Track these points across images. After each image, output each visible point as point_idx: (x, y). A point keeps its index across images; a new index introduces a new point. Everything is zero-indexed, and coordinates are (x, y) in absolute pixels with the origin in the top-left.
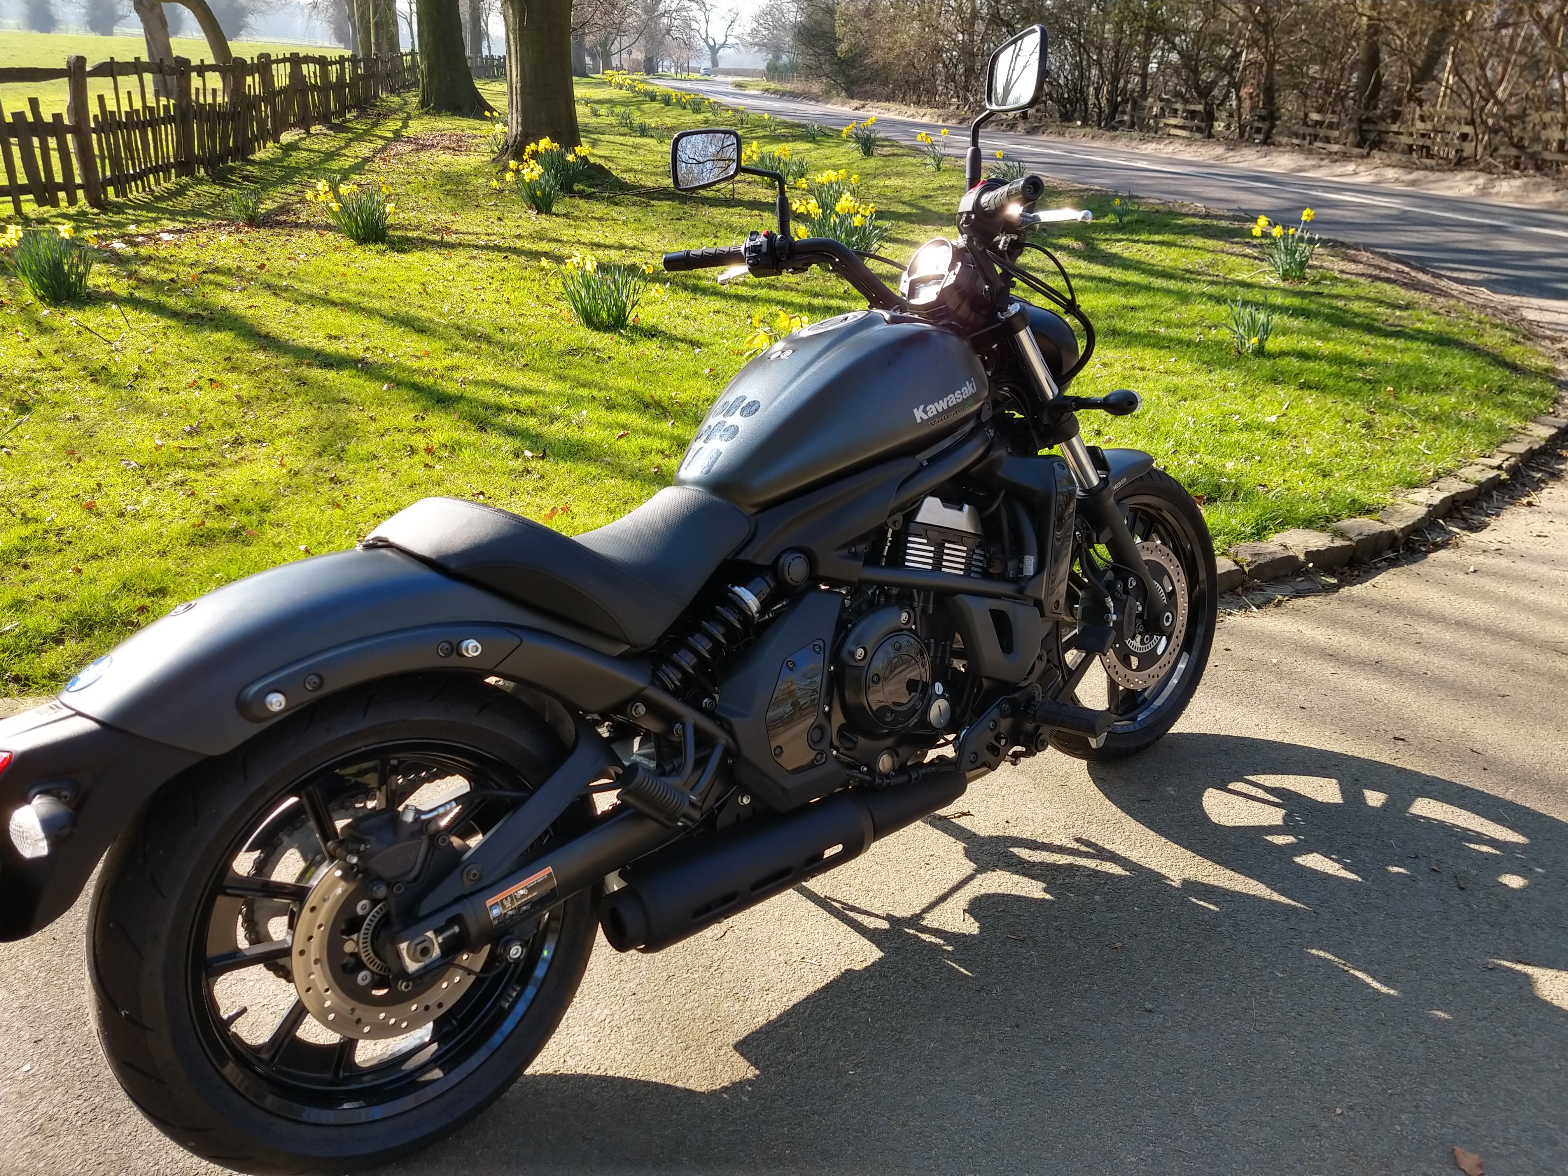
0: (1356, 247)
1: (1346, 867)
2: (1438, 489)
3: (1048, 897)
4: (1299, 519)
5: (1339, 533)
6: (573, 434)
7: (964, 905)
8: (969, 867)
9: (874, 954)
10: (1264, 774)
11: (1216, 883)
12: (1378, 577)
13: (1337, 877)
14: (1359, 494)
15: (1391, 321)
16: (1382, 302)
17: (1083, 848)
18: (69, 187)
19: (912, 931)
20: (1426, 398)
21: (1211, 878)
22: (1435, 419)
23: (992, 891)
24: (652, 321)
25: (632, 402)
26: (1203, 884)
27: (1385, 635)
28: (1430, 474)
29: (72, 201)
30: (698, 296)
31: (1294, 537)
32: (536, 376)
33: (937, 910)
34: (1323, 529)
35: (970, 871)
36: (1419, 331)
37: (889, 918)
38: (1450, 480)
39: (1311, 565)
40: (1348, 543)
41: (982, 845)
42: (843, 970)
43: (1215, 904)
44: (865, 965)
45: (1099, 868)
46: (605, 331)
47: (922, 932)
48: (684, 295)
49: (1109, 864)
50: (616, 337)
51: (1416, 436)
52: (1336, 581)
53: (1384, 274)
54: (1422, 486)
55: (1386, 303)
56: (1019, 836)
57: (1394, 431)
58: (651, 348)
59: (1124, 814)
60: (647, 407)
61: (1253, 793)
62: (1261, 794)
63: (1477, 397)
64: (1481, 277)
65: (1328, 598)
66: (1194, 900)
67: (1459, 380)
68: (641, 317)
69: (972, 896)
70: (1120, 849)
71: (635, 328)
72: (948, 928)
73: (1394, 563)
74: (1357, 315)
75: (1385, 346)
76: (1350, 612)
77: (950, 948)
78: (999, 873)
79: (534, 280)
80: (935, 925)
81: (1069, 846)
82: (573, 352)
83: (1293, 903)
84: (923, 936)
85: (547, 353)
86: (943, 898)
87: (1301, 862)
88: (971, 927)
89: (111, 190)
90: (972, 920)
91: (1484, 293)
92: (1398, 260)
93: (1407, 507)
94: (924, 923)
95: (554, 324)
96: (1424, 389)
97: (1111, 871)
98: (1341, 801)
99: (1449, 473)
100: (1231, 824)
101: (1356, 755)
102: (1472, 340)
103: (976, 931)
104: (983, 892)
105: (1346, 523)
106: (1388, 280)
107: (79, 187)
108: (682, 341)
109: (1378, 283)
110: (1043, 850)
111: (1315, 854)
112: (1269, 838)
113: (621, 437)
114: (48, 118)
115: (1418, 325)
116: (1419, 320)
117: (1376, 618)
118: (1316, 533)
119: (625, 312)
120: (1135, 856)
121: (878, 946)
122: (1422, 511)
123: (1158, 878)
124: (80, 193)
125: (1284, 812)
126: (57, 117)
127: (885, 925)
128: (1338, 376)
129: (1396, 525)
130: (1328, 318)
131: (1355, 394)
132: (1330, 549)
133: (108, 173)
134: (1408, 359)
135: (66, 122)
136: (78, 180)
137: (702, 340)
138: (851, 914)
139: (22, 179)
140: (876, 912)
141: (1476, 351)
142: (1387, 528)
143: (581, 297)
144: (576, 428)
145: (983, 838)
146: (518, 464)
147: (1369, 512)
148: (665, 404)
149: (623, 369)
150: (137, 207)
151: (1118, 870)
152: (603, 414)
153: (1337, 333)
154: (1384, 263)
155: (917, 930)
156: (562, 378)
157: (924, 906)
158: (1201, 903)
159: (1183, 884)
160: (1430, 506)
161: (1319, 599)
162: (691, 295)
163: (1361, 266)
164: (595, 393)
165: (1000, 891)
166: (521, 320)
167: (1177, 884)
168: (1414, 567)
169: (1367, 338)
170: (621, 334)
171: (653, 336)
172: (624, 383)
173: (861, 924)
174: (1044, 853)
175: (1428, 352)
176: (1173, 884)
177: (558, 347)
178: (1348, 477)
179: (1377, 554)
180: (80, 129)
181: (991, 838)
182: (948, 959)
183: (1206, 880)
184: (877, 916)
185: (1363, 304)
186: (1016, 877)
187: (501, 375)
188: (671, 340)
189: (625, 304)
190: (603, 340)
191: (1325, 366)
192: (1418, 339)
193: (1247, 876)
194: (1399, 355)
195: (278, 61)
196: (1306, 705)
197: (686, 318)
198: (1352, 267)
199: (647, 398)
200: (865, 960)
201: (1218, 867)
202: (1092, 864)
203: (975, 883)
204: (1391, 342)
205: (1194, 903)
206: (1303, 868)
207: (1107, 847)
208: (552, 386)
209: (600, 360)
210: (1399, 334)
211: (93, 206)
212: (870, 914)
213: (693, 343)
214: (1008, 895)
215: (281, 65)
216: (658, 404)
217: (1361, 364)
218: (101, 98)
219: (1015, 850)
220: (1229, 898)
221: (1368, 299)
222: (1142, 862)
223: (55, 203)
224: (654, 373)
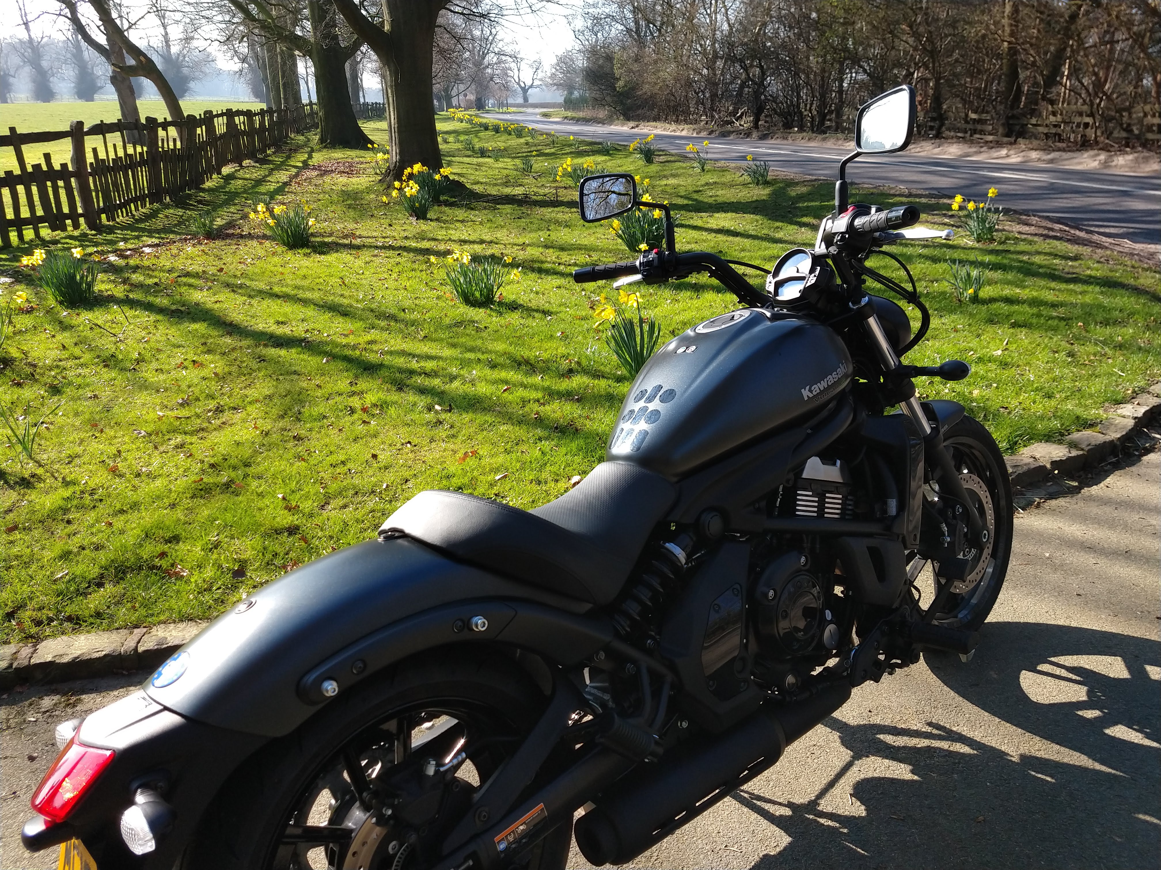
0: (1026, 212)
1: (1148, 736)
2: (1138, 404)
3: (916, 778)
4: (1040, 435)
5: (1073, 445)
6: (468, 389)
7: (849, 790)
8: (846, 754)
9: (785, 840)
10: (1062, 655)
11: (1046, 756)
12: (1108, 479)
13: (1142, 746)
14: (1079, 411)
15: (1066, 270)
16: (1056, 255)
17: (935, 732)
18: (74, 216)
19: (811, 817)
20: (1108, 330)
21: (1042, 752)
22: (1120, 347)
23: (870, 775)
24: (512, 297)
25: (508, 361)
26: (1037, 758)
27: (1126, 528)
28: (1129, 392)
29: (76, 226)
30: (543, 276)
31: (1039, 449)
32: (433, 345)
33: (828, 796)
34: (1060, 442)
35: (848, 758)
36: (1090, 277)
37: (790, 805)
38: (1145, 396)
39: (1056, 472)
40: (1081, 453)
41: (854, 734)
42: (761, 855)
43: (1052, 777)
44: (778, 850)
45: (951, 749)
46: (479, 307)
47: (820, 817)
48: (533, 276)
49: (958, 744)
50: (488, 311)
51: (1110, 361)
52: (1077, 484)
53: (1051, 233)
54: (1126, 402)
55: (1060, 256)
56: (882, 723)
57: (1092, 358)
58: (514, 318)
59: (961, 699)
60: (519, 364)
61: (1058, 673)
62: (1064, 673)
63: (1148, 328)
64: (1121, 231)
65: (1074, 498)
66: (1033, 773)
67: (1131, 314)
68: (504, 294)
69: (854, 781)
70: (965, 731)
71: (500, 304)
72: (840, 812)
73: (1117, 466)
74: (1040, 266)
75: (1068, 290)
76: (1094, 510)
77: (845, 831)
78: (872, 758)
79: (421, 271)
80: (829, 809)
81: (923, 730)
82: (458, 324)
83: (1113, 772)
84: (822, 821)
85: (439, 325)
86: (831, 784)
87: (1111, 734)
88: (859, 810)
89: (103, 216)
90: (859, 803)
91: (1127, 243)
92: (1059, 221)
93: (1118, 420)
94: (820, 808)
95: (441, 304)
96: (1106, 323)
97: (962, 751)
98: (1129, 677)
99: (1143, 390)
100: (1047, 702)
101: (1131, 634)
102: (1132, 281)
103: (864, 814)
104: (862, 776)
105: (1076, 436)
106: (1055, 238)
107: (81, 215)
108: (537, 311)
109: (1048, 241)
110: (903, 735)
111: (1120, 726)
112: (1080, 713)
113: (505, 390)
114: (57, 167)
115: (1088, 272)
116: (1088, 268)
117: (1116, 514)
118: (1055, 446)
119: (493, 291)
120: (977, 735)
121: (786, 832)
122: (1131, 423)
123: (1001, 755)
124: (82, 220)
125: (1086, 688)
126: (64, 166)
127: (787, 812)
128: (1039, 315)
129: (1114, 435)
130: (1020, 270)
131: (1055, 330)
132: (1069, 458)
133: (101, 204)
134: (1088, 299)
135: (70, 169)
136: (80, 211)
137: (551, 310)
138: (758, 803)
139: (40, 212)
140: (778, 800)
141: (1138, 291)
142: (1108, 438)
143: (460, 283)
144: (470, 385)
145: (853, 727)
146: (430, 417)
147: (1092, 426)
148: (533, 362)
149: (497, 336)
150: (123, 228)
151: (965, 749)
152: (488, 371)
153: (1029, 281)
154: (1050, 225)
155: (815, 815)
156: (454, 346)
157: (816, 793)
158: (1039, 776)
159: (1021, 760)
160: (1135, 418)
161: (1068, 499)
162: (538, 275)
163: (1033, 228)
164: (482, 357)
165: (876, 775)
166: (417, 302)
167: (1016, 759)
168: (1133, 469)
169: (1053, 285)
170: (491, 309)
171: (515, 309)
172: (500, 347)
173: (768, 812)
174: (905, 738)
175: (1102, 293)
176: (1013, 759)
177: (447, 321)
178: (1067, 398)
179: (1103, 459)
180: (80, 172)
181: (859, 726)
182: (846, 840)
183: (1039, 754)
184: (780, 804)
185: (1042, 257)
186: (886, 762)
187: (408, 346)
188: (529, 311)
189: (493, 286)
190: (479, 314)
191: (1026, 308)
192: (1091, 283)
193: (1070, 748)
194: (1080, 297)
195: (218, 116)
196: (1081, 592)
197: (537, 293)
198: (1026, 229)
199: (519, 358)
200: (778, 845)
201: (1046, 741)
202: (944, 745)
203: (855, 768)
204: (1071, 286)
205: (1034, 776)
206: (1113, 738)
207: (954, 729)
208: (447, 352)
209: (478, 330)
210: (1075, 280)
211: (91, 229)
212: (774, 803)
213: (546, 313)
214: (883, 778)
215: (220, 119)
216: (527, 362)
217: (1054, 305)
218: (95, 150)
219: (881, 737)
220: (1061, 770)
221: (1046, 254)
222: (985, 741)
223: (64, 229)
224: (519, 338)
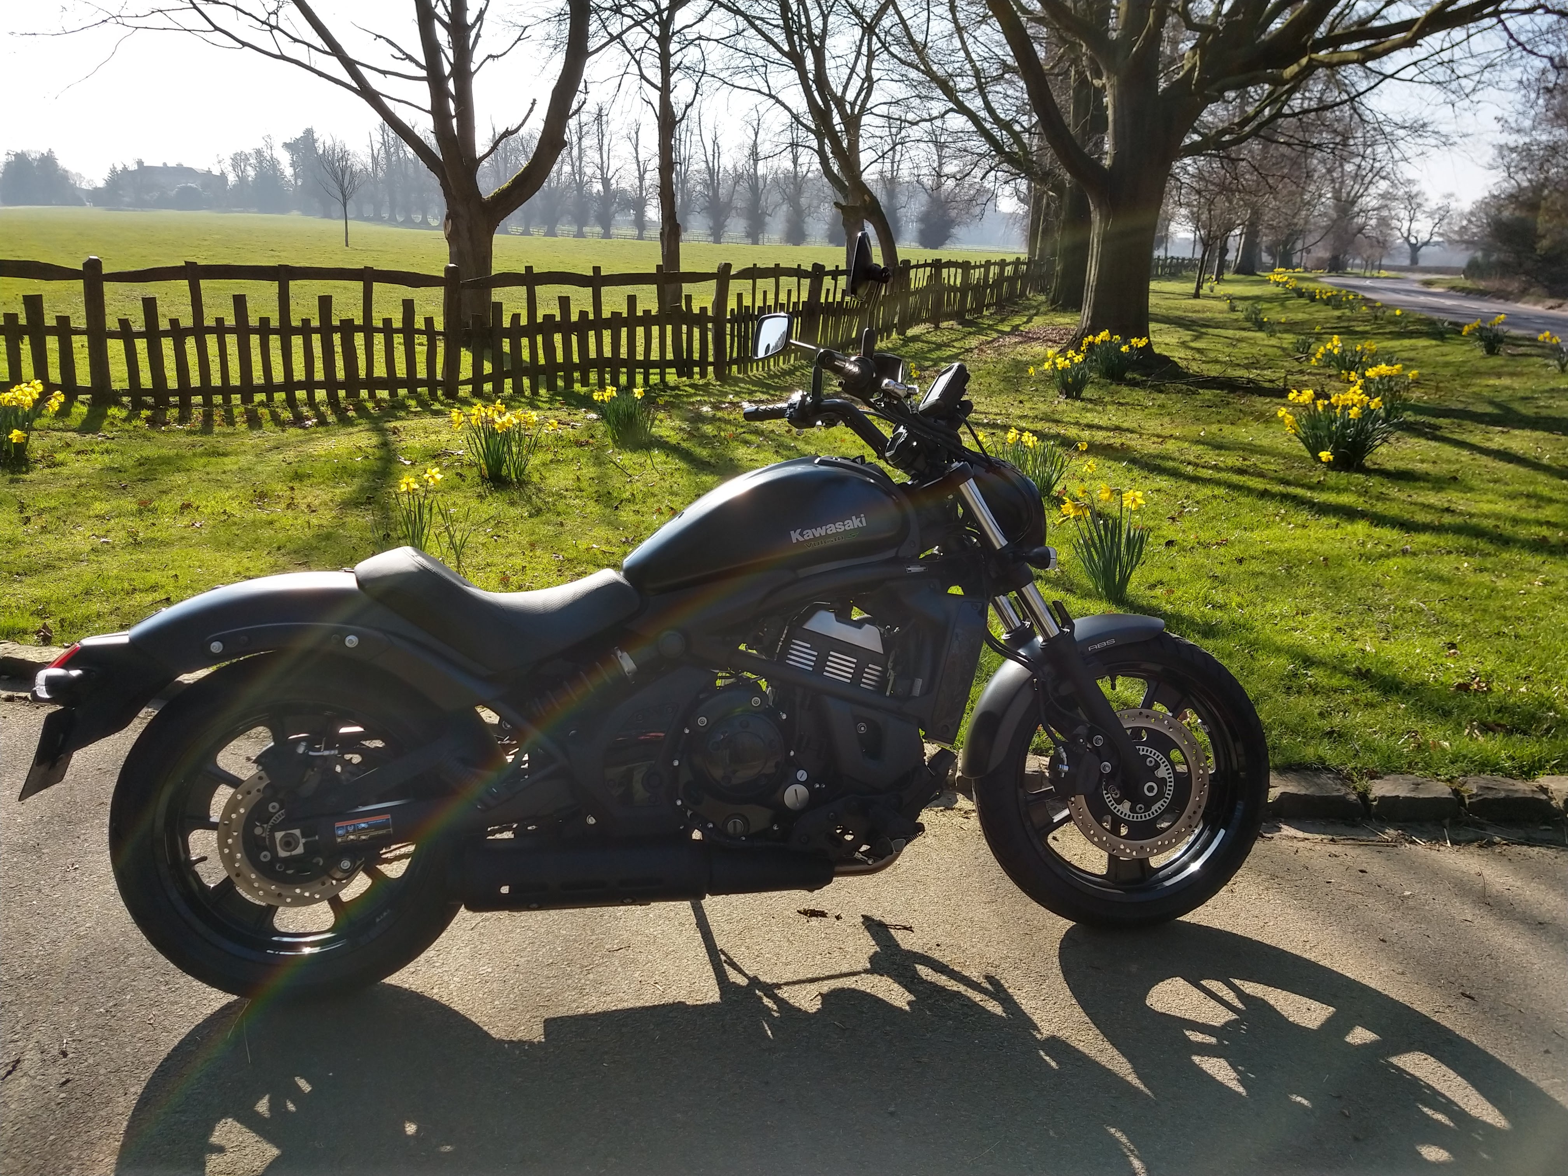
1: (1243, 1080)
3: (906, 1008)
7: (824, 990)
8: (861, 966)
9: (714, 1000)
10: (1257, 982)
11: (1082, 1049)
17: (985, 985)
18: (703, 363)
19: (760, 994)
21: (1083, 1044)
23: (862, 988)
26: (1068, 1045)
29: (703, 374)
33: (798, 986)
35: (859, 969)
37: (753, 979)
41: (895, 954)
42: (676, 1001)
43: (1060, 1063)
44: (696, 1003)
45: (981, 1003)
47: (767, 997)
49: (995, 1003)
56: (937, 958)
59: (1059, 972)
61: (1221, 994)
62: (1231, 997)
66: (1042, 1053)
68: (1069, 489)
69: (838, 986)
72: (791, 1001)
77: (777, 1015)
78: (885, 978)
80: (784, 996)
83: (1143, 1088)
84: (766, 1000)
86: (811, 981)
87: (1197, 1061)
88: (812, 1007)
89: (735, 368)
90: (818, 1002)
94: (777, 991)
98: (1315, 1028)
100: (1162, 1011)
103: (813, 1011)
104: (853, 986)
107: (711, 364)
110: (945, 974)
111: (1220, 1060)
114: (696, 311)
119: (1049, 483)
120: (1028, 1004)
121: (722, 994)
123: (1029, 1028)
124: (710, 369)
125: (1235, 1017)
126: (703, 310)
127: (743, 982)
133: (735, 355)
135: (710, 313)
136: (711, 359)
138: (727, 967)
139: (670, 356)
140: (747, 972)
145: (901, 950)
150: (754, 383)
151: (996, 1009)
155: (765, 994)
157: (790, 981)
158: (1046, 1057)
159: (1047, 1039)
167: (1042, 1037)
173: (726, 976)
176: (1038, 1036)
180: (719, 319)
181: (909, 952)
182: (767, 1021)
183: (1075, 1044)
184: (745, 975)
186: (895, 986)
189: (1050, 476)
193: (1121, 1054)
195: (918, 266)
196: (1393, 939)
200: (700, 1000)
201: (1102, 1037)
202: (979, 998)
205: (1039, 1055)
206: (1193, 1066)
211: (717, 379)
212: (741, 972)
215: (921, 270)
218: (740, 296)
219: (920, 967)
220: (1080, 1064)
222: (1029, 1011)
223: (690, 375)
